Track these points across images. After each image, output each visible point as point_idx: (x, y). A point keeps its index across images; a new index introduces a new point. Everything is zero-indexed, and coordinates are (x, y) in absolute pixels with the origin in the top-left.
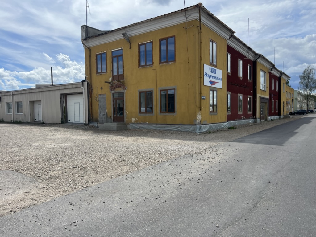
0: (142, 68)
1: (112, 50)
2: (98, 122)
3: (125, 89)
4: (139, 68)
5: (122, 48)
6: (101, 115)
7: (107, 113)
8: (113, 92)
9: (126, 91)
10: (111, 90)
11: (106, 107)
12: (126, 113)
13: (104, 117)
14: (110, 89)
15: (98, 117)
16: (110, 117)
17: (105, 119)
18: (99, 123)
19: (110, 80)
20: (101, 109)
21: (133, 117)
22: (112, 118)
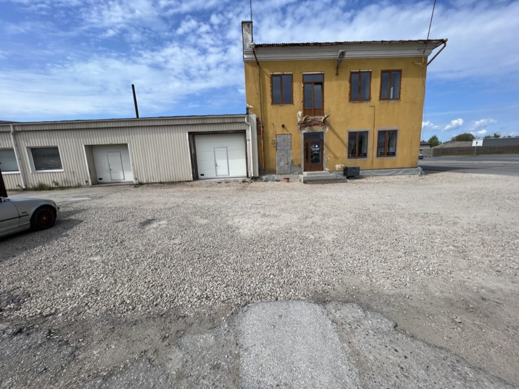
0: (354, 103)
1: (304, 73)
2: (276, 172)
3: (326, 128)
4: (349, 102)
5: (323, 73)
6: (282, 164)
7: (292, 161)
8: (304, 131)
9: (327, 130)
11: (291, 152)
13: (286, 166)
14: (299, 128)
16: (299, 165)
17: (289, 170)
18: (278, 174)
19: (298, 115)
20: (282, 155)
21: (337, 164)
22: (303, 166)
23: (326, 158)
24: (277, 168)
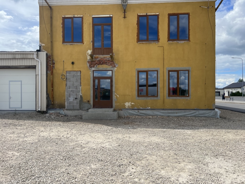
0: (142, 43)
1: (93, 16)
2: (65, 107)
3: (115, 66)
4: (137, 42)
6: (71, 99)
7: (81, 97)
8: (93, 69)
9: (116, 69)
10: (90, 66)
11: (80, 88)
12: (116, 96)
13: (75, 101)
14: (88, 66)
15: (65, 102)
16: (88, 101)
17: (78, 105)
18: (67, 110)
19: (88, 54)
20: (71, 91)
21: (127, 102)
22: (92, 102)
23: (115, 95)
24: (66, 103)
